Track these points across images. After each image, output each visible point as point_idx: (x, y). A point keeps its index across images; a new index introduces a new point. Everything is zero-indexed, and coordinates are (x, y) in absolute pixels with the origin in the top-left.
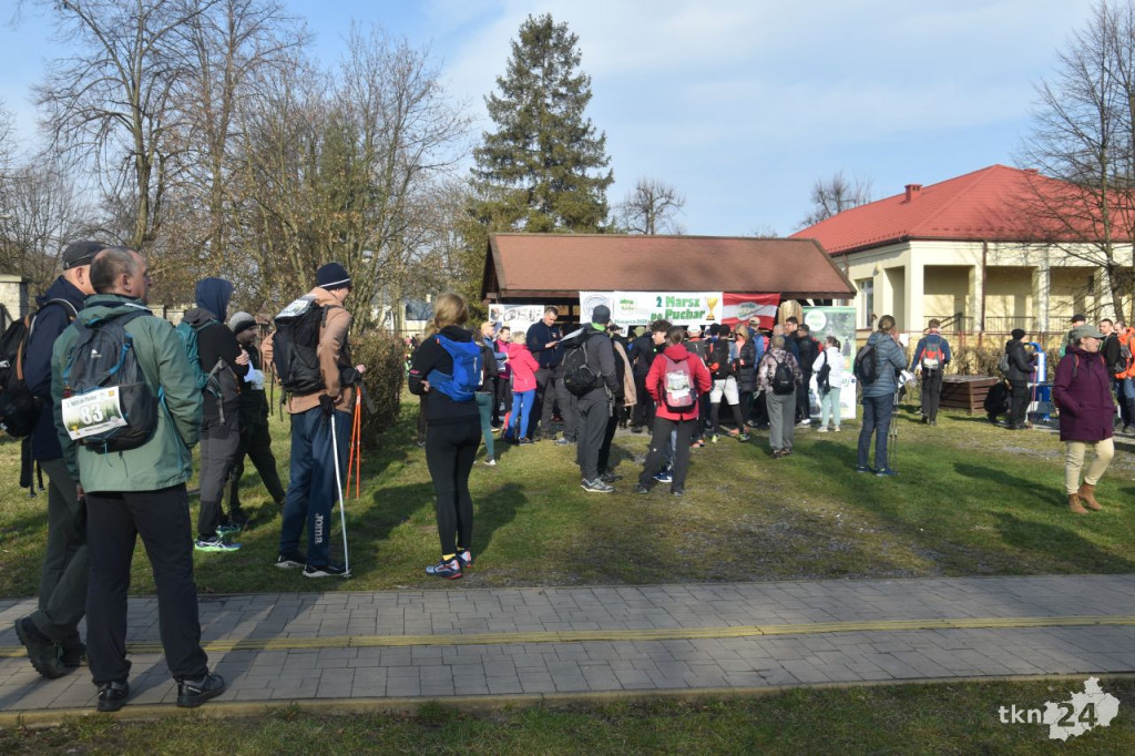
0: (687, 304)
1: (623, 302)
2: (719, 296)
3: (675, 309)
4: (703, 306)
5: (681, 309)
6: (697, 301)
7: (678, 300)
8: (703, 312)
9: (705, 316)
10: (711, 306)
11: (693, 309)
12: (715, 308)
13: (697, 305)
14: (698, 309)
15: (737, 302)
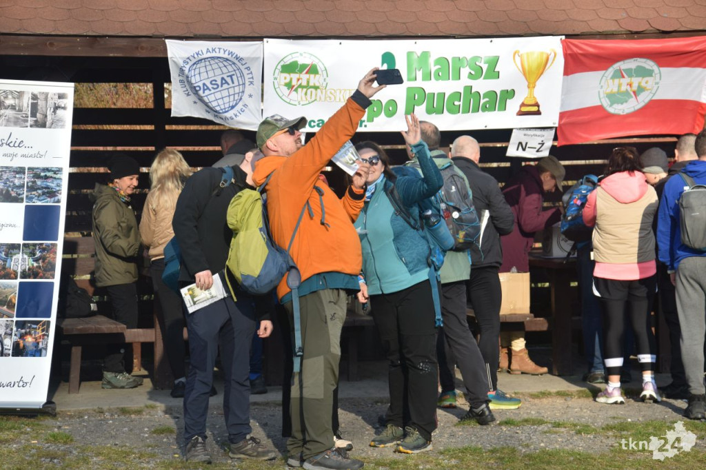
0: (465, 72)
1: (290, 68)
2: (553, 45)
3: (433, 87)
4: (509, 76)
5: (449, 87)
6: (494, 62)
7: (442, 61)
8: (510, 94)
9: (513, 105)
10: (533, 74)
11: (482, 86)
12: (541, 84)
13: (493, 74)
14: (497, 86)
15: (602, 61)
